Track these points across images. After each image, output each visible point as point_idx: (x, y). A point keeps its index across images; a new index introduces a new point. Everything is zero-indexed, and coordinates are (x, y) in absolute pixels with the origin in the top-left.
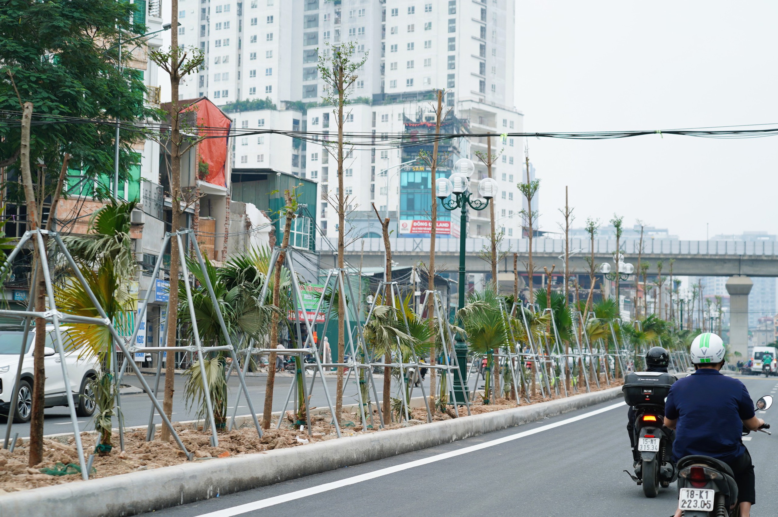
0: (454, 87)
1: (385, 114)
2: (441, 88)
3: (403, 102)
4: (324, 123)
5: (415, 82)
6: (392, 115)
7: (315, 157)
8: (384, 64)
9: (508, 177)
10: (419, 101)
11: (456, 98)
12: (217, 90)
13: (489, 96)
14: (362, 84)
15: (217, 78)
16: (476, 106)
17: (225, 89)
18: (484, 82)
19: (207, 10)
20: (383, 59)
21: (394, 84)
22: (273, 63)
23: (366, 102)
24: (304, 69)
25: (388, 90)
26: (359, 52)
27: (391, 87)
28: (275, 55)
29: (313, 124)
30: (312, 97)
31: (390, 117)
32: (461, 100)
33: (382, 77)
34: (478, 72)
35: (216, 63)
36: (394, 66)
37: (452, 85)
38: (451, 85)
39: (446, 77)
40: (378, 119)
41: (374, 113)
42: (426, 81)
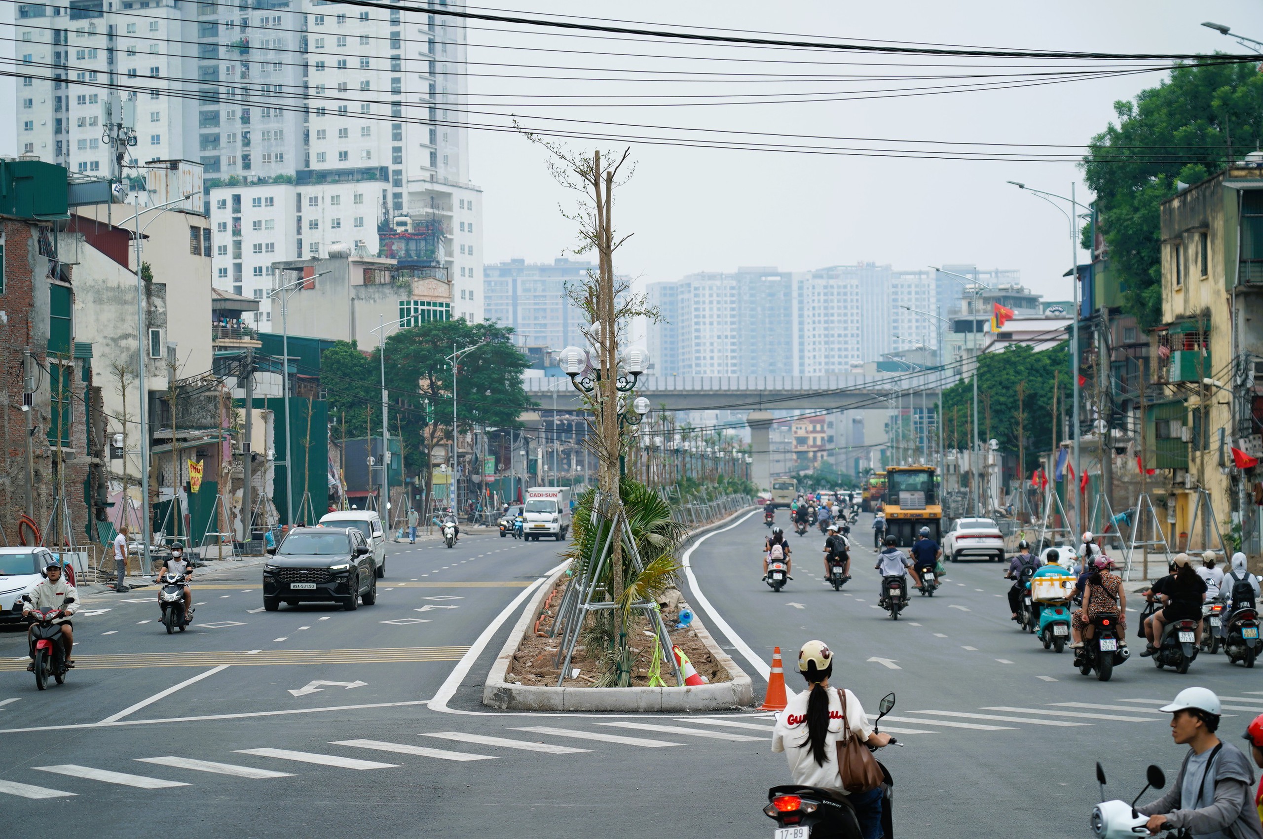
0: (401, 163)
1: (313, 196)
2: (384, 164)
3: (335, 182)
4: (233, 207)
5: (350, 156)
6: (323, 198)
7: (223, 250)
8: (308, 131)
9: (467, 272)
10: (358, 181)
11: (404, 178)
12: (82, 161)
13: (442, 171)
14: (282, 157)
15: (82, 145)
16: (429, 186)
17: (94, 159)
18: (435, 154)
19: (63, 55)
20: (306, 124)
21: (322, 157)
22: (161, 129)
23: (288, 181)
24: (201, 135)
25: (315, 166)
26: (276, 116)
27: (318, 161)
28: (164, 117)
29: (219, 208)
30: (214, 171)
31: (320, 200)
32: (410, 179)
33: (306, 147)
34: (427, 142)
35: (80, 126)
36: (321, 134)
37: (399, 161)
38: (397, 160)
39: (391, 151)
40: (305, 202)
41: (299, 195)
42: (365, 154)
